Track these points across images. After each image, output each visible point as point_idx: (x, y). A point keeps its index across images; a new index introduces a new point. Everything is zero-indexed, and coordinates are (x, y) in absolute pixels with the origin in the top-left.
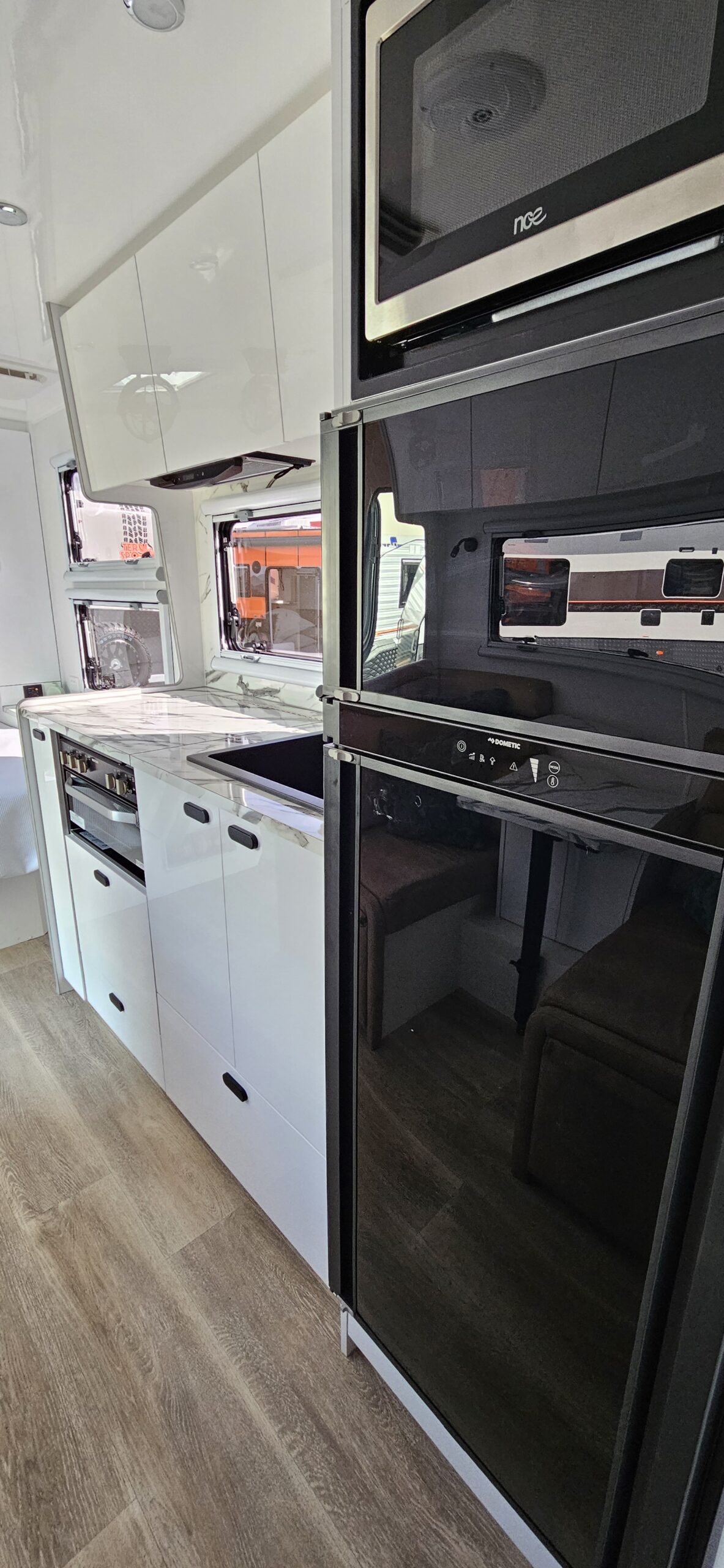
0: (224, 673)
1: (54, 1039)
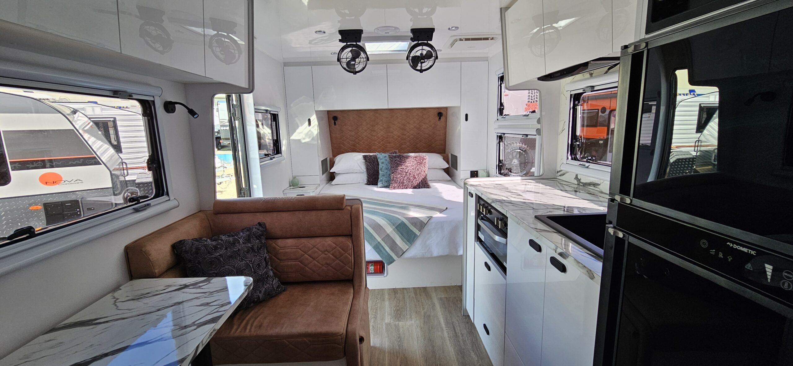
0: (567, 172)
1: (457, 336)
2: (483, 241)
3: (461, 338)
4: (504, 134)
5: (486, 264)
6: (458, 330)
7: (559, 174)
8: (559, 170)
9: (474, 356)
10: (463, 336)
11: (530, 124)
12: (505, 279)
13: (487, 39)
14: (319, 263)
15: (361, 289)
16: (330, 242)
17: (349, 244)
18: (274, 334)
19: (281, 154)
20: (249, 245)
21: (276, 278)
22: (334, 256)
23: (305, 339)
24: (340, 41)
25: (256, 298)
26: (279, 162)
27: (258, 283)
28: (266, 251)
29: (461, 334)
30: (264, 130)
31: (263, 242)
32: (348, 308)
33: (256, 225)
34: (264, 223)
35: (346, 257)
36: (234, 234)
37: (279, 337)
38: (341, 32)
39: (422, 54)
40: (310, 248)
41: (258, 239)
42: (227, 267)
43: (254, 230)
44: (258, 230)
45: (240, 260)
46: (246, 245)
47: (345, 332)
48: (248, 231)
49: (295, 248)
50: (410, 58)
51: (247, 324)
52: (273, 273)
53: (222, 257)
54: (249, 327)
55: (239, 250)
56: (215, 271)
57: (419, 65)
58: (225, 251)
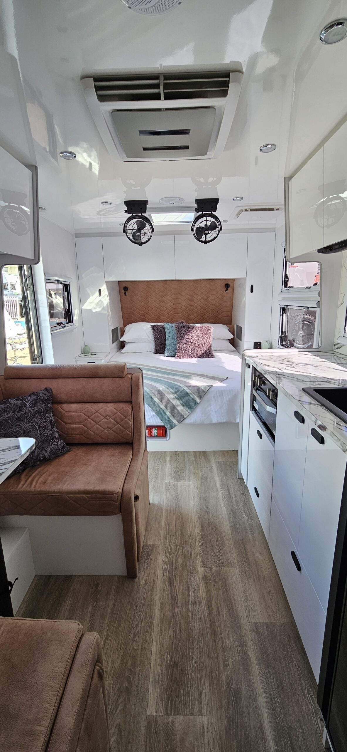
0: (344, 345)
1: (230, 497)
2: (257, 410)
3: (234, 499)
4: (287, 306)
5: (258, 432)
6: (232, 491)
7: (337, 346)
8: (336, 343)
9: (245, 516)
10: (236, 496)
11: (311, 297)
12: (274, 446)
13: (273, 209)
14: (101, 426)
15: (140, 452)
16: (111, 408)
17: (129, 410)
18: (56, 490)
19: (73, 322)
20: (36, 409)
21: (61, 439)
22: (115, 421)
23: (84, 496)
24: (126, 211)
25: (43, 457)
26: (71, 331)
27: (43, 443)
28: (51, 414)
29: (235, 495)
30: (57, 300)
31: (49, 406)
32: (126, 469)
33: (43, 390)
34: (51, 389)
35: (126, 422)
36: (22, 398)
37: (62, 493)
38: (127, 203)
39: (206, 225)
40: (93, 413)
41: (45, 404)
42: (15, 428)
43: (41, 395)
44: (45, 394)
45: (27, 422)
46: (33, 409)
47: (121, 490)
48: (35, 395)
49: (79, 412)
50: (195, 229)
51: (32, 480)
52: (59, 435)
53: (10, 419)
54: (34, 483)
55: (26, 413)
56: (4, 432)
57: (204, 236)
58: (13, 414)
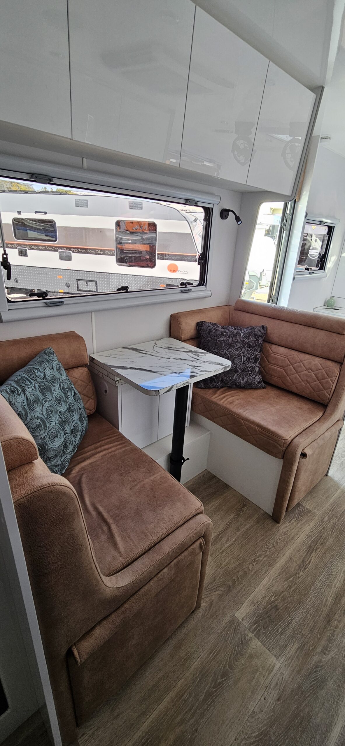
14: (300, 377)
16: (317, 362)
17: (336, 371)
18: (237, 412)
19: (324, 270)
20: (247, 340)
21: (260, 375)
22: (316, 376)
23: (256, 428)
25: (239, 383)
26: (320, 278)
27: (243, 371)
28: (259, 350)
31: (260, 342)
32: (306, 425)
33: (260, 327)
34: (267, 327)
35: (327, 382)
36: (239, 328)
37: (240, 417)
40: (297, 361)
41: (256, 338)
42: (225, 351)
43: (256, 330)
44: (260, 331)
45: (236, 349)
46: (244, 340)
47: (290, 440)
48: (251, 329)
49: (285, 356)
51: (224, 397)
52: (259, 370)
53: (224, 342)
54: (224, 400)
55: (238, 341)
56: (216, 351)
58: (228, 339)
